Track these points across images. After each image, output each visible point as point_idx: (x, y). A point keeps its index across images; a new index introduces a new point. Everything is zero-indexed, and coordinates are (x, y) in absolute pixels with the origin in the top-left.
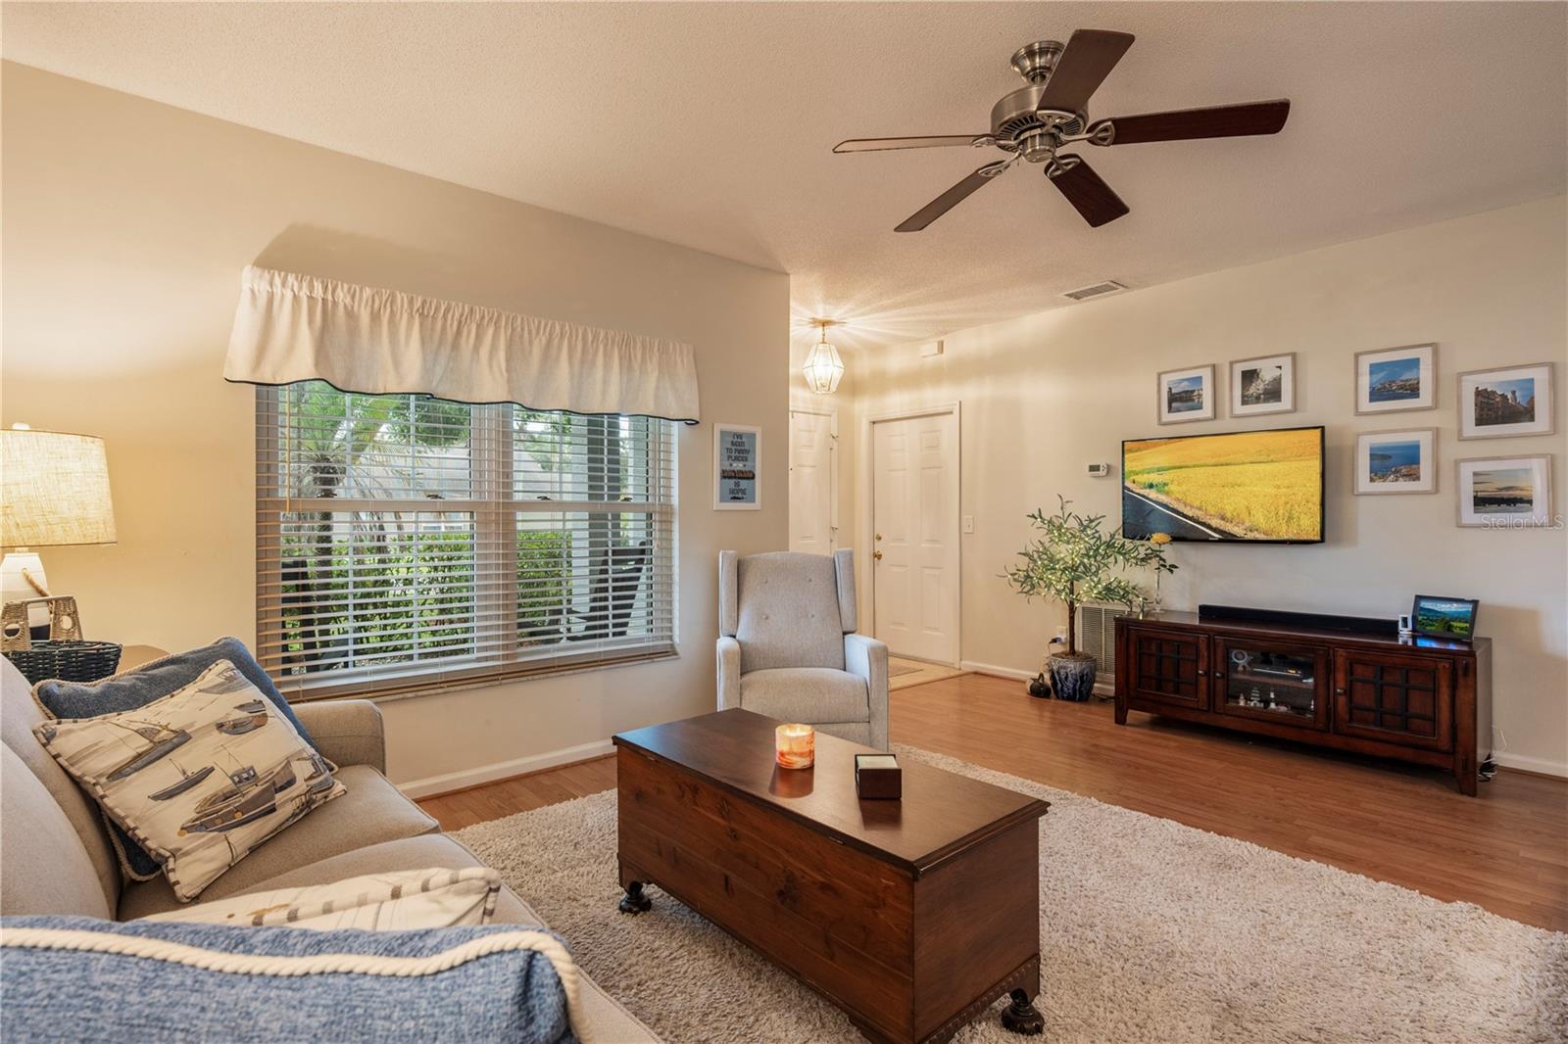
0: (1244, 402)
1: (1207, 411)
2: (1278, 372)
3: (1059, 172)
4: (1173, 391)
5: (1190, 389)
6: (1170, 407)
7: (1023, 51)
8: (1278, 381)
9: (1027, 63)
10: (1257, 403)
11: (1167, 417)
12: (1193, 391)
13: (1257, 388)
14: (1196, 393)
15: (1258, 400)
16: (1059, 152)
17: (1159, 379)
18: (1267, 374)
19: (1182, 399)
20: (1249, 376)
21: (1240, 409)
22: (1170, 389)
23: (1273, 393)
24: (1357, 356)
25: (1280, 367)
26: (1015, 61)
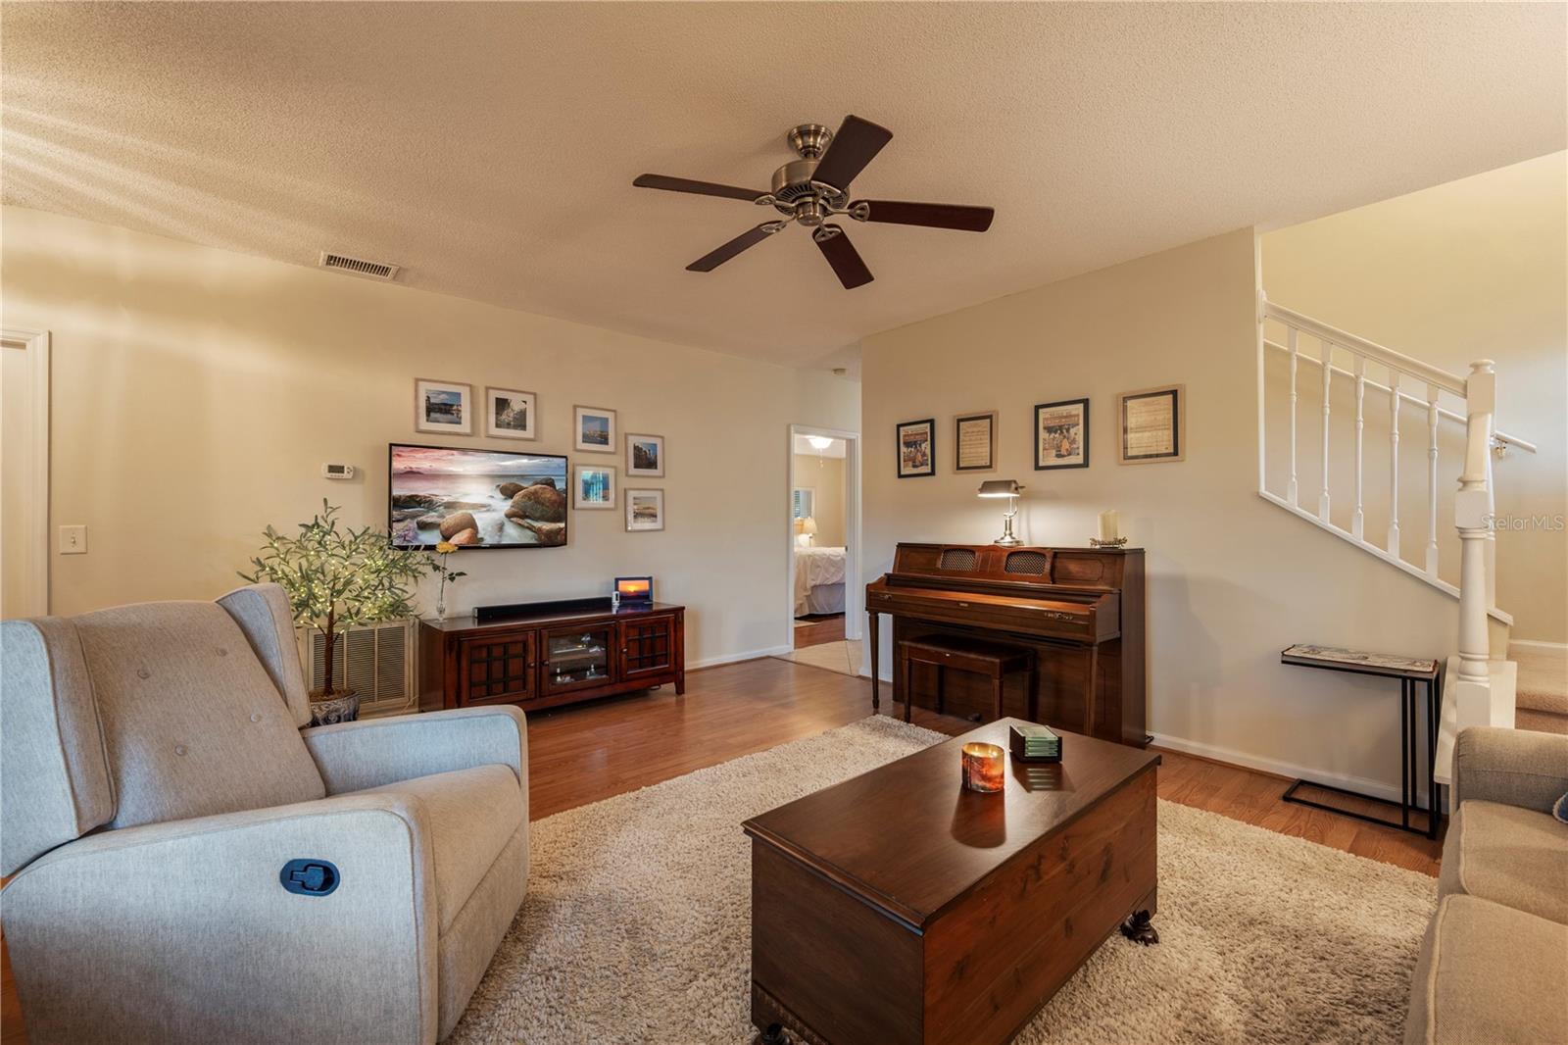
0: (498, 426)
1: (465, 427)
2: (523, 406)
3: (823, 239)
4: (432, 401)
5: (449, 403)
6: (428, 415)
7: (795, 131)
8: (523, 414)
9: (799, 142)
10: (508, 428)
11: (425, 425)
12: (452, 406)
13: (506, 417)
14: (455, 408)
15: (508, 426)
16: (827, 220)
17: (416, 386)
18: (516, 405)
19: (442, 409)
20: (502, 404)
21: (495, 431)
22: (428, 397)
23: (520, 422)
24: (575, 407)
25: (525, 402)
26: (791, 139)
